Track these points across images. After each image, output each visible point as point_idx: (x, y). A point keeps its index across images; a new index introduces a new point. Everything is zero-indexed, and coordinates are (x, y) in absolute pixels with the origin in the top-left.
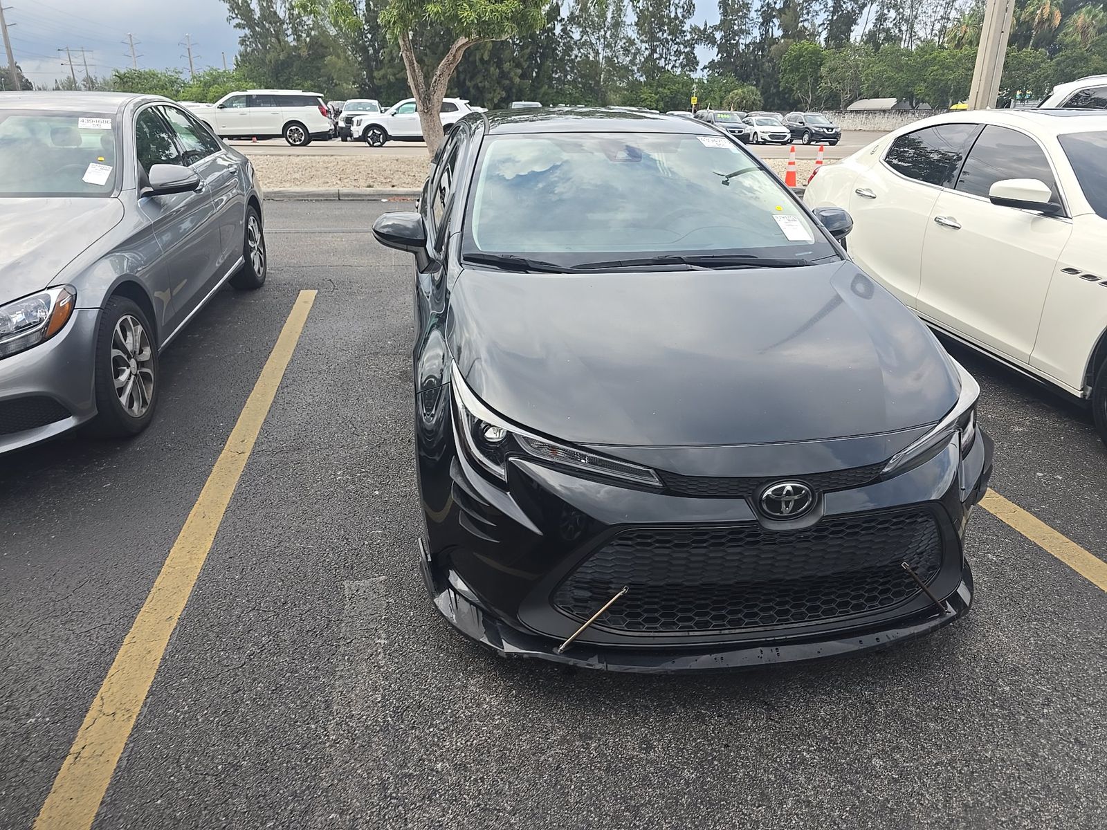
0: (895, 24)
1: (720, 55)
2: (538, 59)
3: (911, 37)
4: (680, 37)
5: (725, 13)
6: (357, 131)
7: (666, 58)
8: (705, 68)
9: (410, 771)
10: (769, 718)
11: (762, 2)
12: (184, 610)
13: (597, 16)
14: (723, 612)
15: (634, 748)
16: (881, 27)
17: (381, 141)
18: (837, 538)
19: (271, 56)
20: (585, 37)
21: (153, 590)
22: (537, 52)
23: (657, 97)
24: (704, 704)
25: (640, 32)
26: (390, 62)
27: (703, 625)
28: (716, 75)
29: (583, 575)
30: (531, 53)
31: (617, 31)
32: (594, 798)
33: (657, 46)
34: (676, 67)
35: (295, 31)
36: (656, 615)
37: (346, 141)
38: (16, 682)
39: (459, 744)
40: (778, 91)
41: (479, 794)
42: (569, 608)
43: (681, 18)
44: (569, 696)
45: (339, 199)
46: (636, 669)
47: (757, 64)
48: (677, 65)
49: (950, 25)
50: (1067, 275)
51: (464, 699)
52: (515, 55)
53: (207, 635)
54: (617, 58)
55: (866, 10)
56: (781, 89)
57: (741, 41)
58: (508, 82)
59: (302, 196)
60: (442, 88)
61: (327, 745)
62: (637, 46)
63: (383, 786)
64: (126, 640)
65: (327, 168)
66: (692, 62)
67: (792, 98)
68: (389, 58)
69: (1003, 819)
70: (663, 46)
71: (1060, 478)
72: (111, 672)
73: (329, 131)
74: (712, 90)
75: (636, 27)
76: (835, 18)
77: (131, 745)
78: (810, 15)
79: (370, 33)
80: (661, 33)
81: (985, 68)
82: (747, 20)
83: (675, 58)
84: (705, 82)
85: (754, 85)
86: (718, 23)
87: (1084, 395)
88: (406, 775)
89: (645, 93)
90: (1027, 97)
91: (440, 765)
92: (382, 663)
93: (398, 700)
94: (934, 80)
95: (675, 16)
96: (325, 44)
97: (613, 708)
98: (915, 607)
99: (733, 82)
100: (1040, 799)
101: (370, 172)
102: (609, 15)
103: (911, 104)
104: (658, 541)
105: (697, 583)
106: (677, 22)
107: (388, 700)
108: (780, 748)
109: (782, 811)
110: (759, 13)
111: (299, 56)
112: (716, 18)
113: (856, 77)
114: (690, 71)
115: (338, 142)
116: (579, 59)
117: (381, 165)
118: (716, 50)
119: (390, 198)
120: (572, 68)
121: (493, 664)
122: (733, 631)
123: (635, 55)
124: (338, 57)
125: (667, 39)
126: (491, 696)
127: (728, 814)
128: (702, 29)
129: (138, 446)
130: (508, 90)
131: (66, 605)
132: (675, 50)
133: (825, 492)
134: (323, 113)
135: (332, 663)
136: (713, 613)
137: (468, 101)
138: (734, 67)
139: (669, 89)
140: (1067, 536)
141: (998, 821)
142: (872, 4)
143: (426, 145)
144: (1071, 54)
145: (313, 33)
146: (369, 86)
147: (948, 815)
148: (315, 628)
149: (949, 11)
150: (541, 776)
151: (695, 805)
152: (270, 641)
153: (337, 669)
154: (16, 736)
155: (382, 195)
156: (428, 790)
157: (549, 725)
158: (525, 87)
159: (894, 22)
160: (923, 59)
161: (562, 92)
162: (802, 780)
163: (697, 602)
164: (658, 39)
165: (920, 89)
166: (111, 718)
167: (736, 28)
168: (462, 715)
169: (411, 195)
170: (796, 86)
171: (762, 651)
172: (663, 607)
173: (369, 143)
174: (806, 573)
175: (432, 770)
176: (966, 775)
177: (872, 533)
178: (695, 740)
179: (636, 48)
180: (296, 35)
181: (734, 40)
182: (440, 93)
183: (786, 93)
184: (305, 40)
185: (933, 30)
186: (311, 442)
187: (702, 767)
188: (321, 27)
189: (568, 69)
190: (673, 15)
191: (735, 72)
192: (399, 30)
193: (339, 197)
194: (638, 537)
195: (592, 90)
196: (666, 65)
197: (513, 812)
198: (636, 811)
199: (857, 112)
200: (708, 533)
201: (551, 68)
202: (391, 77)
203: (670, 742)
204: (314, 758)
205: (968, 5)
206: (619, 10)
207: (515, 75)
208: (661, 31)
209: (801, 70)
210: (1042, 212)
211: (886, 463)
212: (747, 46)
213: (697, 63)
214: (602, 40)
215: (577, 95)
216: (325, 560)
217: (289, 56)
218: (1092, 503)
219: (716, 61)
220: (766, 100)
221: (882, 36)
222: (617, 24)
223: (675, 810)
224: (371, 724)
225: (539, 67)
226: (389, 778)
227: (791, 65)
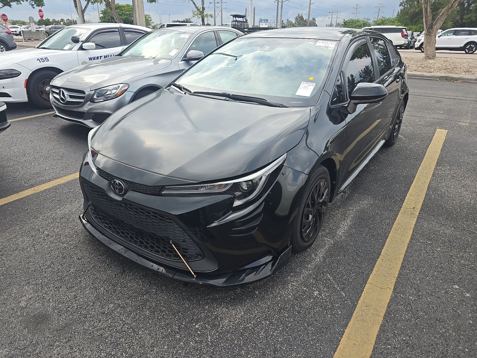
6: (417, 44)
19: (412, 10)
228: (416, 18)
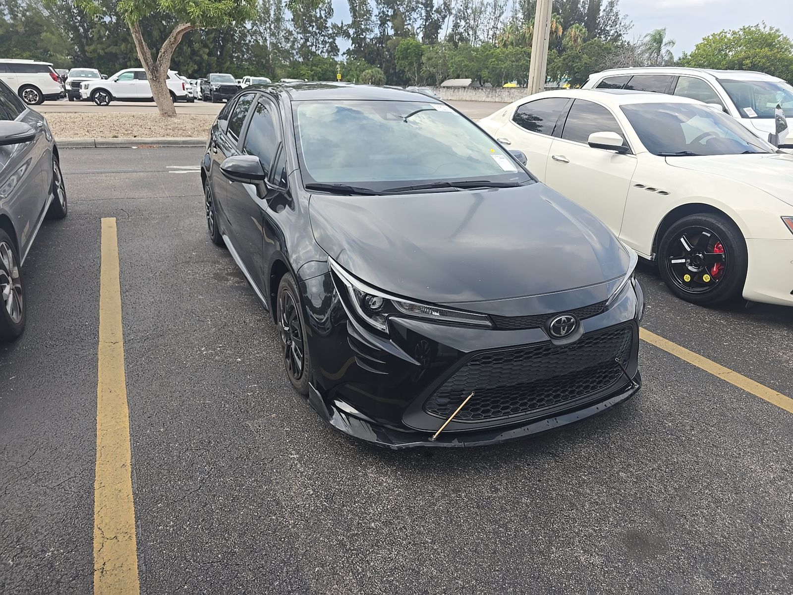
0: (465, 30)
1: (354, 45)
2: (221, 42)
3: (475, 39)
4: (325, 31)
5: (355, 16)
6: (85, 93)
7: (316, 46)
8: (344, 54)
9: (356, 532)
10: (556, 461)
11: (379, 10)
12: (132, 458)
13: (263, 13)
14: (526, 401)
15: (488, 492)
16: (457, 31)
17: (107, 101)
18: (589, 347)
20: (255, 28)
21: (98, 448)
22: (220, 37)
23: (312, 73)
24: (516, 460)
25: (296, 26)
26: (98, 39)
27: (515, 411)
28: (352, 59)
29: (445, 388)
30: (215, 38)
31: (278, 24)
32: (478, 525)
33: (309, 37)
34: (324, 52)
35: (12, 12)
36: (489, 408)
37: (73, 101)
38: (17, 530)
39: (379, 510)
40: (395, 73)
41: (407, 536)
42: (435, 411)
43: (324, 18)
44: (435, 469)
45: (96, 147)
46: (481, 443)
47: (379, 53)
48: (324, 51)
49: (498, 32)
50: (638, 188)
51: (368, 482)
52: (202, 38)
53: (161, 473)
54: (281, 44)
55: (446, 19)
56: (397, 71)
57: (367, 36)
58: (198, 58)
59: (63, 145)
60: (167, 63)
61: (290, 527)
62: (294, 36)
63: (342, 544)
64: (96, 486)
65: (74, 122)
66: (334, 49)
67: (404, 77)
68: (98, 36)
69: (695, 492)
70: (313, 37)
71: (650, 307)
72: (96, 509)
73: (60, 93)
74: (351, 70)
75: (292, 23)
76: (427, 24)
77: (142, 555)
78: (411, 21)
79: (79, 16)
80: (311, 28)
81: (537, 62)
82: (370, 22)
83: (323, 46)
84: (345, 64)
85: (378, 67)
86: (350, 22)
87: (652, 258)
88: (354, 535)
89: (304, 70)
90: (548, 80)
91: (373, 524)
92: (302, 470)
93: (325, 490)
94: (493, 67)
95: (320, 16)
96: (40, 23)
97: (465, 472)
98: (620, 385)
99: (364, 65)
100: (708, 478)
101: (112, 126)
102: (272, 13)
103: (480, 83)
104: (495, 360)
105: (514, 384)
106: (322, 20)
107: (318, 492)
108: (569, 476)
109: (585, 510)
110: (378, 17)
111: (17, 32)
112: (349, 20)
113: (445, 65)
114: (334, 55)
115: (65, 101)
116: (252, 43)
117: (121, 120)
118: (350, 41)
119: (140, 146)
120: (248, 50)
121: (377, 458)
122: (533, 412)
123: (293, 42)
124: (52, 33)
125: (315, 32)
126: (386, 478)
127: (557, 518)
128: (340, 26)
129: (23, 345)
130: (199, 64)
131: (29, 470)
132: (322, 40)
133: (581, 320)
134: (54, 79)
135: (266, 475)
136: (520, 402)
137: (177, 72)
138: (363, 54)
139: (320, 68)
140: (666, 338)
141: (693, 493)
142: (450, 16)
143: (156, 105)
144: (571, 53)
145: (28, 14)
146: (82, 58)
147: (669, 495)
148: (241, 455)
149: (497, 23)
150: (440, 519)
151: (537, 516)
152: (212, 468)
153: (272, 479)
154: (41, 567)
155: (132, 143)
156: (374, 540)
157: (430, 488)
158: (212, 62)
159: (465, 28)
160: (485, 54)
161: (241, 67)
162: (588, 491)
163: (511, 396)
164: (309, 32)
165: (485, 73)
166: (115, 540)
167: (363, 27)
168: (373, 492)
169: (156, 143)
170: (407, 69)
171: (548, 422)
172: (493, 402)
173: (96, 103)
174: (571, 370)
175: (370, 528)
176: (669, 473)
177: (605, 342)
178: (520, 481)
179: (294, 37)
180: (13, 15)
181: (363, 35)
182: (165, 66)
183: (401, 74)
184: (21, 19)
185: (488, 35)
186: (169, 330)
187: (531, 495)
188: (35, 8)
189: (245, 50)
190: (318, 15)
191: (365, 58)
192: (136, 17)
193: (95, 145)
194: (483, 358)
195: (264, 67)
196: (316, 50)
197: (433, 542)
198: (505, 526)
199: (448, 87)
200: (523, 351)
201: (231, 49)
202: (100, 51)
203: (507, 485)
204: (285, 537)
205: (508, 19)
206: (279, 9)
207: (204, 53)
208: (310, 26)
209: (409, 58)
210: (618, 152)
211: (607, 301)
212: (371, 40)
213: (338, 50)
214: (268, 30)
215: (253, 69)
216: (224, 410)
217: (7, 32)
218: (671, 319)
219: (351, 49)
220: (387, 78)
221: (458, 37)
222: (278, 20)
223: (527, 521)
224: (314, 509)
225: (222, 48)
226: (343, 539)
227: (403, 54)
228: (4, 45)
